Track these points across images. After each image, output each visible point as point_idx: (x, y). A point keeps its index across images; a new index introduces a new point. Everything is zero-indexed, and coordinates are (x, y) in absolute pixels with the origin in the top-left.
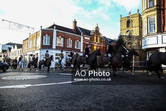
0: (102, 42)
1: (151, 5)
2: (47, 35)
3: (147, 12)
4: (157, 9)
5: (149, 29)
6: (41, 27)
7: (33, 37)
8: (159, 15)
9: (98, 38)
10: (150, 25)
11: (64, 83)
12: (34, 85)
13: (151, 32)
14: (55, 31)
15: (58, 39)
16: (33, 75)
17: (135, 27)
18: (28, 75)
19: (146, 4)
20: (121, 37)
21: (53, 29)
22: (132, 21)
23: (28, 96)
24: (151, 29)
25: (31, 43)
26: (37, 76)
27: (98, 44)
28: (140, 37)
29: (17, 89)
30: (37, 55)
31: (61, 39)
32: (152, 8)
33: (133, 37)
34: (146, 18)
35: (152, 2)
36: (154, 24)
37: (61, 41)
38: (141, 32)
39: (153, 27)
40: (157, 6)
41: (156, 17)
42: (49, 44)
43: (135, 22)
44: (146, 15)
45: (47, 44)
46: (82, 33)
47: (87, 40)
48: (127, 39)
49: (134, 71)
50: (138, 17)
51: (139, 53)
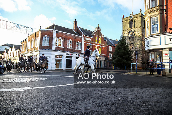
0: (104, 43)
1: (154, 5)
2: (46, 36)
3: (149, 13)
4: (160, 9)
5: (152, 29)
6: (40, 27)
7: (31, 38)
8: (162, 15)
9: (100, 39)
10: (153, 26)
11: (64, 85)
12: (33, 88)
13: (154, 33)
14: (55, 31)
15: (58, 39)
16: (31, 77)
17: (138, 28)
18: (26, 77)
19: (149, 3)
20: (123, 38)
21: (52, 30)
22: (135, 22)
23: (26, 100)
24: (154, 29)
25: (30, 44)
26: (36, 78)
27: (100, 45)
28: (142, 38)
29: (15, 92)
30: (36, 57)
31: (61, 40)
32: (155, 8)
33: (135, 38)
34: (149, 18)
35: (154, 2)
36: (157, 25)
37: (61, 41)
38: (143, 32)
39: (156, 28)
40: (160, 6)
41: (158, 17)
42: (48, 45)
43: (138, 23)
44: (148, 15)
45: (46, 45)
46: (83, 34)
47: (88, 41)
48: (130, 40)
49: (137, 73)
50: (141, 17)
51: (142, 55)
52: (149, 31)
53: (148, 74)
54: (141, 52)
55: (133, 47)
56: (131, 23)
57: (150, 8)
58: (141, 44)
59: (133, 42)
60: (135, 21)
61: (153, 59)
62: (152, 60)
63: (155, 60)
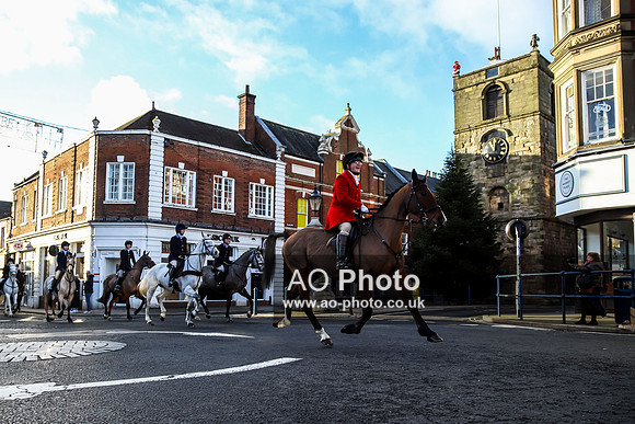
2: (121, 158)
3: (576, 49)
4: (624, 33)
6: (96, 121)
8: (633, 58)
10: (591, 106)
13: (595, 138)
14: (158, 140)
15: (170, 174)
19: (572, 9)
20: (457, 163)
22: (508, 91)
24: (597, 123)
25: (51, 194)
26: (81, 343)
28: (544, 162)
30: (79, 251)
32: (600, 29)
33: (511, 162)
36: (611, 102)
38: (548, 138)
39: (605, 116)
40: (622, 17)
42: (131, 201)
44: (571, 60)
46: (280, 149)
48: (487, 170)
49: (520, 315)
50: (536, 70)
51: (542, 237)
52: (574, 131)
53: (570, 323)
54: (540, 223)
55: (501, 205)
56: (491, 96)
57: (577, 30)
58: (538, 188)
59: (500, 181)
60: (511, 86)
61: (594, 256)
62: (589, 258)
63: (603, 261)
